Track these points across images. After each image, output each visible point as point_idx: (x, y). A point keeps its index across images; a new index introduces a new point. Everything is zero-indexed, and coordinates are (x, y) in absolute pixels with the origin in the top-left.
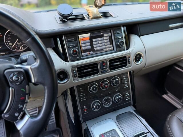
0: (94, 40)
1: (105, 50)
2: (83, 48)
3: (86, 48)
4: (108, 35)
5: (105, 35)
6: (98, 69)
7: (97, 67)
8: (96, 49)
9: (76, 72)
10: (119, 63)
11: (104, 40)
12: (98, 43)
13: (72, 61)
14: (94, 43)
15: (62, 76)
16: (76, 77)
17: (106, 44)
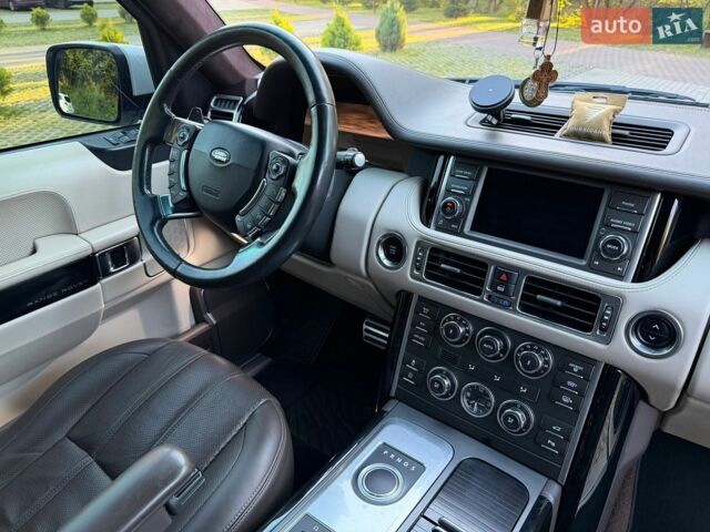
6: (482, 283)
7: (484, 275)
9: (423, 257)
10: (559, 303)
13: (438, 228)
15: (393, 249)
16: (418, 269)
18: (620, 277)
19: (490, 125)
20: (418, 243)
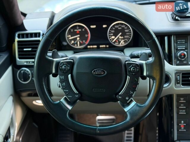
9: (180, 78)
13: (177, 65)
19: (177, 20)
20: (176, 74)
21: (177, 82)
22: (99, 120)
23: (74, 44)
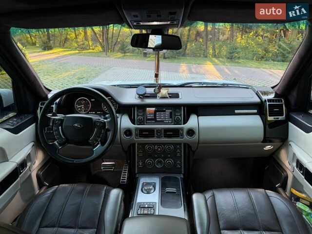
0: (157, 113)
1: (165, 122)
2: (148, 118)
3: (150, 118)
4: (169, 111)
5: (166, 111)
7: (154, 132)
8: (158, 120)
9: (137, 133)
10: (171, 133)
11: (165, 114)
12: (160, 116)
13: (138, 125)
14: (157, 115)
15: (128, 134)
17: (167, 117)
18: (181, 124)
19: (141, 98)
20: (135, 130)
21: (136, 135)
22: (103, 165)
23: (80, 111)
